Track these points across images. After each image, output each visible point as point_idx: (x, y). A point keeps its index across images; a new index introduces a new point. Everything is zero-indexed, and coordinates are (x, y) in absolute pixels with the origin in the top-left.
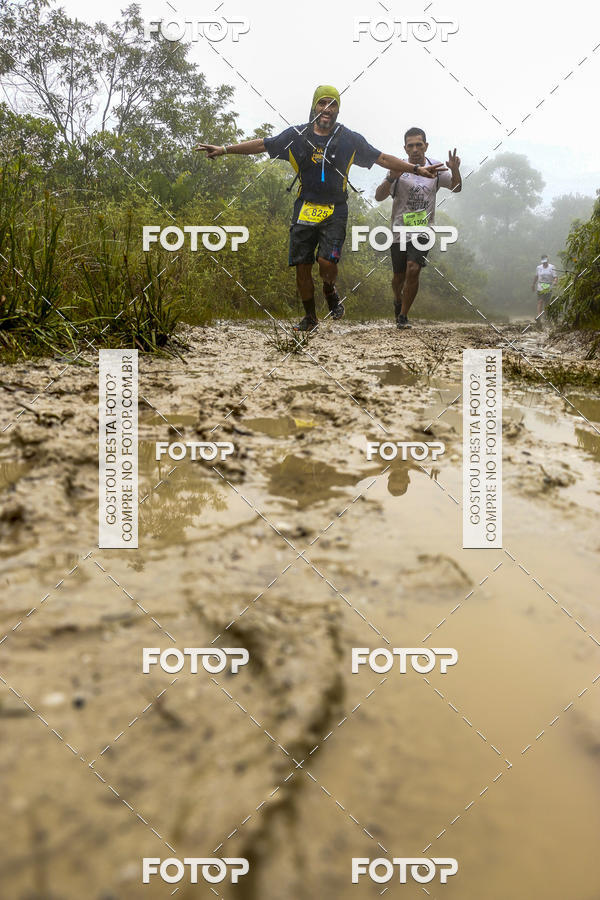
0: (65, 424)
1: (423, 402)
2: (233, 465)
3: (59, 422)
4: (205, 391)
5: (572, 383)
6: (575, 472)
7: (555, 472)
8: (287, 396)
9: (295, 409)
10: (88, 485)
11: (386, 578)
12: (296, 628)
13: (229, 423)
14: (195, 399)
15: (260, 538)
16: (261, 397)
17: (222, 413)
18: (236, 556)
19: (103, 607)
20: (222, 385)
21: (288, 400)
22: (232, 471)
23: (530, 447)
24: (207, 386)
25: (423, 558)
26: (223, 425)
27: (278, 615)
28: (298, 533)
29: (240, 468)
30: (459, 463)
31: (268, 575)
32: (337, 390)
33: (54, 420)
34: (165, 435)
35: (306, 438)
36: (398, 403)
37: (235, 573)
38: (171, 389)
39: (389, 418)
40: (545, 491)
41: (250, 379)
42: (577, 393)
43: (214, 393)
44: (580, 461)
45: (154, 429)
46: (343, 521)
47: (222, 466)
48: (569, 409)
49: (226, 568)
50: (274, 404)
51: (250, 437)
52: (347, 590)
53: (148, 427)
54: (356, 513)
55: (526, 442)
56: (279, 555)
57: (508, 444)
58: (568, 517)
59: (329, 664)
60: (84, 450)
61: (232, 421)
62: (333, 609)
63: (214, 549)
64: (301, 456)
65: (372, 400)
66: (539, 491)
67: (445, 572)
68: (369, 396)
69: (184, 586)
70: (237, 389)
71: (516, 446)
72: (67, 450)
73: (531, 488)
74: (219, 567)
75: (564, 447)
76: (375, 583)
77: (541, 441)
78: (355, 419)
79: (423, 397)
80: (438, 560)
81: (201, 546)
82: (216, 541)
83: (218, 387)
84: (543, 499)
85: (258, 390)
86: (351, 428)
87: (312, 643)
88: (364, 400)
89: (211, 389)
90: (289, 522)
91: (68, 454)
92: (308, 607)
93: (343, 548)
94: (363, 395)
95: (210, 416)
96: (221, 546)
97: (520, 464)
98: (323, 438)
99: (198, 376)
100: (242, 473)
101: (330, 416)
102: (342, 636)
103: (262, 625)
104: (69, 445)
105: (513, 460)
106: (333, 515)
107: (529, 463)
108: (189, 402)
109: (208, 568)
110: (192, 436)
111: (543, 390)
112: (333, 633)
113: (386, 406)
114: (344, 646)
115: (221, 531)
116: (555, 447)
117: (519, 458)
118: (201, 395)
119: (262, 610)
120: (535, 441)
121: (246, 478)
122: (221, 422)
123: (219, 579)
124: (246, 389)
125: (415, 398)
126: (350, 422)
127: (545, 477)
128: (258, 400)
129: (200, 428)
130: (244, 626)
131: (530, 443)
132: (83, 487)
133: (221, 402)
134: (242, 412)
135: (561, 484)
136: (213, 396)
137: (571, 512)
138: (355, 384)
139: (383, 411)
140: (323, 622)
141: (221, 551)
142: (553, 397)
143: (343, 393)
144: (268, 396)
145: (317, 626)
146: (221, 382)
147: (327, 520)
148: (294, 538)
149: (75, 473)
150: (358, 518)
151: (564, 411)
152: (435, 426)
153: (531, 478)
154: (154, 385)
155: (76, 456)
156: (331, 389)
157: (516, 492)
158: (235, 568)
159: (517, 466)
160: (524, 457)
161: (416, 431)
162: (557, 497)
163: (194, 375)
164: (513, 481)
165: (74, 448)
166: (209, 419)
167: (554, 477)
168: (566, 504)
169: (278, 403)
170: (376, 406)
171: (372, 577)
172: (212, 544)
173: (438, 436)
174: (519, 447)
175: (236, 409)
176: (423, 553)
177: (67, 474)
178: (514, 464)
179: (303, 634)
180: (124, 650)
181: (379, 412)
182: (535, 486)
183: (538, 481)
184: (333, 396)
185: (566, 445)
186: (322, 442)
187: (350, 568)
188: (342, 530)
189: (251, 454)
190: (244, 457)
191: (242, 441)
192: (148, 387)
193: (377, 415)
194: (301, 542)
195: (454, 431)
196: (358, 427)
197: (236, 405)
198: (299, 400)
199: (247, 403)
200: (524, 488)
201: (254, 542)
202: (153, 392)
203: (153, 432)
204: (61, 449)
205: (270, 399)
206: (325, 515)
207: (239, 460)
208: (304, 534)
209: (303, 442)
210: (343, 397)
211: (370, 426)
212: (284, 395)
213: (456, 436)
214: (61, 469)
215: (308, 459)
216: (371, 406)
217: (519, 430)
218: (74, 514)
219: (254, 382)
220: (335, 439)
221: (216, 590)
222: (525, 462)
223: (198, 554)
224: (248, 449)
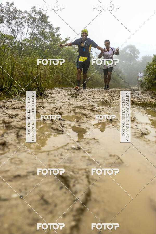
0: (16, 117)
1: (109, 111)
2: (60, 129)
3: (15, 117)
4: (52, 108)
5: (148, 106)
6: (149, 131)
7: (144, 131)
8: (74, 109)
9: (76, 113)
10: (23, 135)
11: (101, 161)
12: (78, 175)
14: (50, 110)
15: (68, 150)
16: (67, 110)
17: (57, 114)
18: (61, 155)
19: (27, 169)
20: (57, 106)
21: (74, 111)
22: (60, 131)
23: (137, 124)
24: (53, 106)
25: (111, 156)
27: (73, 172)
28: (78, 148)
29: (62, 130)
30: (119, 128)
31: (70, 160)
32: (87, 108)
33: (13, 116)
34: (42, 120)
35: (79, 122)
36: (103, 111)
37: (61, 160)
38: (44, 108)
40: (141, 136)
41: (64, 105)
42: (149, 109)
43: (55, 109)
44: (151, 128)
46: (89, 145)
47: (57, 129)
48: (147, 113)
49: (59, 158)
50: (71, 112)
51: (64, 121)
52: (91, 164)
53: (38, 118)
54: (92, 143)
55: (136, 123)
56: (73, 155)
57: (131, 123)
58: (148, 144)
59: (87, 186)
60: (21, 125)
62: (87, 170)
63: (56, 153)
64: (78, 126)
65: (96, 111)
66: (140, 137)
67: (116, 159)
68: (95, 109)
69: (48, 163)
70: (61, 108)
71: (134, 123)
72: (17, 125)
73: (138, 136)
74: (57, 158)
75: (146, 124)
76: (98, 162)
77: (140, 122)
78: (92, 116)
80: (114, 156)
81: (52, 152)
82: (56, 150)
83: (56, 107)
84: (141, 139)
85: (66, 108)
87: (82, 180)
88: (94, 110)
89: (54, 107)
90: (75, 145)
91: (17, 126)
92: (81, 169)
93: (89, 153)
94: (94, 109)
96: (58, 152)
97: (135, 129)
98: (84, 122)
99: (51, 104)
100: (63, 131)
101: (85, 115)
102: (90, 177)
103: (69, 175)
104: (17, 124)
105: (133, 128)
106: (87, 143)
107: (137, 128)
108: (48, 111)
109: (54, 158)
110: (49, 121)
111: (140, 108)
112: (88, 177)
113: (100, 112)
114: (91, 180)
115: (57, 148)
116: (144, 124)
117: (135, 127)
118: (52, 109)
119: (69, 170)
120: (138, 122)
121: (64, 133)
123: (57, 161)
124: (63, 107)
125: (107, 110)
126: (91, 117)
127: (141, 133)
128: (66, 110)
130: (64, 175)
131: (137, 123)
132: (21, 135)
133: (57, 111)
134: (62, 114)
135: (146, 134)
136: (54, 109)
137: (149, 142)
138: (92, 106)
139: (99, 114)
140: (85, 174)
141: (58, 153)
142: (143, 110)
143: (88, 109)
144: (69, 109)
145: (83, 175)
146: (57, 105)
147: (85, 144)
148: (77, 150)
149: (19, 131)
150: (93, 144)
151: (146, 114)
153: (138, 133)
154: (39, 106)
155: (19, 127)
156: (85, 107)
157: (134, 137)
158: (61, 158)
159: (134, 129)
162: (145, 138)
163: (50, 103)
164: (133, 134)
165: (19, 124)
167: (144, 132)
168: (147, 140)
169: (71, 111)
170: (97, 112)
171: (97, 161)
172: (55, 151)
174: (135, 124)
175: (61, 113)
176: (110, 154)
177: (17, 132)
178: (133, 129)
179: (80, 177)
180: (33, 182)
183: (140, 134)
184: (86, 109)
185: (147, 123)
186: (83, 123)
187: (91, 158)
188: (89, 147)
189: (65, 126)
190: (63, 127)
191: (62, 122)
192: (38, 107)
194: (78, 151)
195: (118, 120)
196: (92, 118)
197: (61, 112)
198: (77, 111)
199: (63, 111)
200: (136, 135)
201: (66, 151)
202: (39, 108)
203: (39, 120)
204: (15, 125)
205: (69, 110)
206: (85, 143)
208: (79, 149)
209: (78, 123)
210: (88, 110)
214: (15, 130)
216: (96, 112)
217: (134, 119)
218: (19, 143)
219: (65, 105)
220: (87, 122)
221: (57, 164)
222: (136, 128)
223: (52, 154)
224: (64, 124)
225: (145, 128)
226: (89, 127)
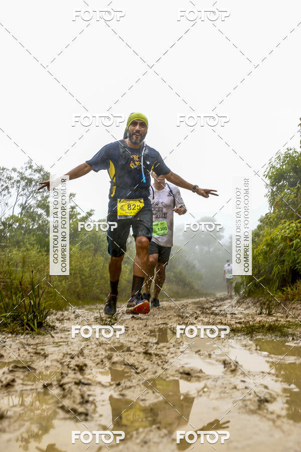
1: (182, 352)
2: (81, 409)
4: (63, 356)
5: (257, 332)
6: (272, 391)
7: (263, 394)
8: (109, 355)
9: (114, 363)
13: (77, 379)
14: (58, 362)
16: (95, 356)
17: (73, 372)
20: (73, 350)
21: (109, 358)
22: (80, 414)
23: (244, 377)
24: (65, 352)
26: (74, 380)
29: (85, 411)
32: (136, 349)
34: (41, 388)
35: (121, 385)
36: (169, 355)
38: (45, 356)
39: (166, 366)
40: (260, 408)
41: (88, 346)
42: (260, 337)
43: (69, 356)
44: (273, 382)
45: (35, 385)
46: (149, 447)
47: (75, 411)
48: (258, 348)
50: (102, 361)
51: (90, 386)
53: (32, 383)
55: (241, 374)
57: (232, 375)
58: (278, 427)
61: (79, 376)
64: (120, 397)
65: (154, 354)
68: (152, 352)
70: (81, 353)
71: (237, 377)
73: (252, 407)
75: (262, 374)
77: (249, 372)
78: (147, 369)
79: (181, 349)
83: (71, 352)
85: (93, 352)
86: (146, 374)
88: (150, 354)
89: (67, 354)
94: (149, 351)
95: (67, 375)
97: (242, 389)
98: (131, 385)
99: (60, 345)
100: (87, 415)
101: (132, 366)
105: (238, 387)
106: (142, 443)
107: (246, 388)
108: (55, 363)
110: (57, 388)
111: (243, 337)
113: (163, 357)
116: (258, 375)
117: (241, 386)
118: (62, 359)
120: (246, 373)
121: (89, 418)
122: (73, 379)
124: (86, 352)
125: (177, 350)
126: (145, 370)
127: (257, 398)
128: (93, 358)
129: (61, 383)
131: (243, 373)
133: (73, 363)
134: (84, 368)
135: (267, 401)
136: (68, 359)
137: (279, 422)
138: (145, 344)
139: (162, 362)
143: (139, 351)
144: (98, 355)
146: (72, 349)
150: (157, 443)
151: (256, 349)
152: (192, 370)
153: (250, 400)
154: (36, 353)
156: (132, 349)
157: (244, 410)
159: (240, 392)
160: (242, 383)
161: (181, 373)
163: (57, 344)
164: (240, 404)
166: (67, 377)
167: (262, 398)
168: (274, 416)
169: (104, 360)
170: (157, 357)
173: (193, 375)
174: (239, 377)
175: (82, 367)
178: (238, 390)
181: (160, 363)
182: (254, 406)
183: (254, 401)
184: (133, 353)
185: (263, 372)
186: (130, 387)
189: (91, 399)
190: (87, 402)
191: (85, 388)
192: (32, 354)
193: (159, 365)
195: (202, 372)
196: (149, 373)
197: (81, 365)
198: (115, 359)
199: (88, 362)
200: (248, 408)
202: (34, 358)
203: (34, 387)
205: (100, 357)
206: (138, 444)
207: (84, 405)
209: (120, 388)
210: (139, 353)
211: (156, 372)
212: (107, 355)
213: (203, 374)
215: (124, 398)
216: (154, 358)
217: (236, 366)
219: (90, 347)
220: (138, 384)
222: (244, 387)
224: (89, 395)
225: (262, 385)
226: (143, 398)
